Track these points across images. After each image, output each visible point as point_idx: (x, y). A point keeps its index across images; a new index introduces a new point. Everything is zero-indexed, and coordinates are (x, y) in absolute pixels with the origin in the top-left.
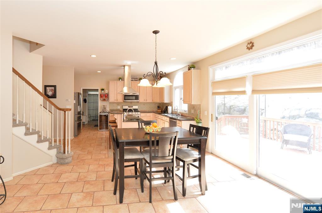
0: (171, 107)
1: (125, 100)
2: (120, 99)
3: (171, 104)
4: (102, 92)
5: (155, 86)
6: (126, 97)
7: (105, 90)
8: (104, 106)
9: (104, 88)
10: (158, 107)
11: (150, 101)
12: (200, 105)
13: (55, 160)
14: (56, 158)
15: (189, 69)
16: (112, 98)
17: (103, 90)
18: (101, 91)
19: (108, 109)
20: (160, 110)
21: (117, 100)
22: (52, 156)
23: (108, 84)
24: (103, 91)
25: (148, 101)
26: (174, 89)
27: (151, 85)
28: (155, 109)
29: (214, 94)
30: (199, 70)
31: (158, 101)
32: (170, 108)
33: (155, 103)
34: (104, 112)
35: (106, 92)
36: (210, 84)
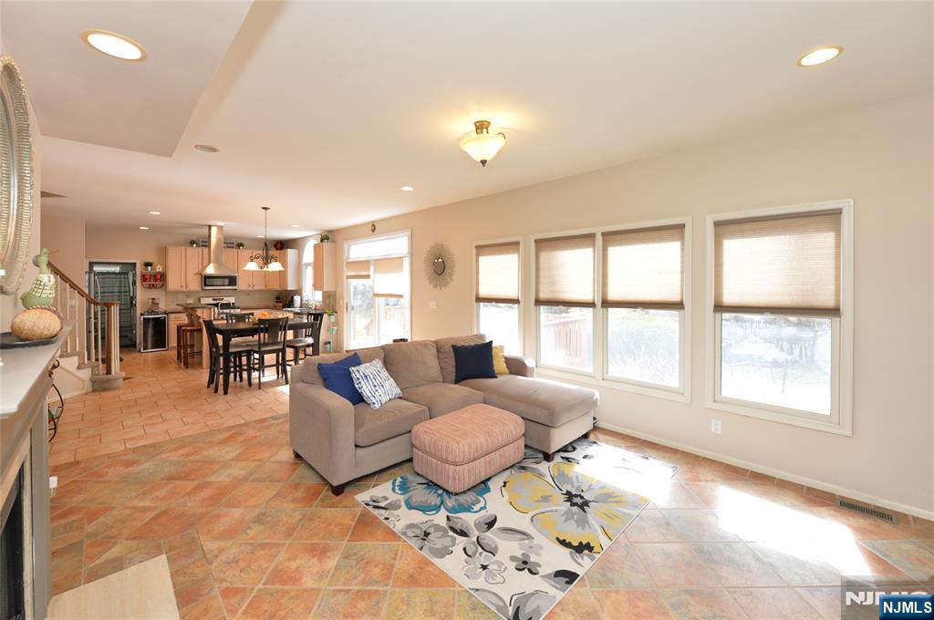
0: (299, 297)
1: (205, 285)
2: (195, 284)
3: (298, 292)
4: (147, 269)
5: (265, 269)
6: (208, 280)
7: (154, 264)
8: (153, 299)
9: (151, 261)
10: (278, 298)
11: (262, 288)
12: (335, 292)
13: (88, 386)
14: (91, 384)
15: (322, 241)
16: (173, 283)
17: (148, 264)
18: (144, 267)
19: (162, 306)
20: (281, 304)
21: (187, 287)
22: (83, 381)
23: (163, 252)
24: (149, 268)
25: (256, 288)
26: (304, 267)
27: (258, 269)
28: (272, 303)
29: (349, 277)
30: (333, 244)
31: (277, 287)
32: (297, 299)
33: (270, 291)
34: (152, 312)
35: (158, 270)
36: (345, 264)
